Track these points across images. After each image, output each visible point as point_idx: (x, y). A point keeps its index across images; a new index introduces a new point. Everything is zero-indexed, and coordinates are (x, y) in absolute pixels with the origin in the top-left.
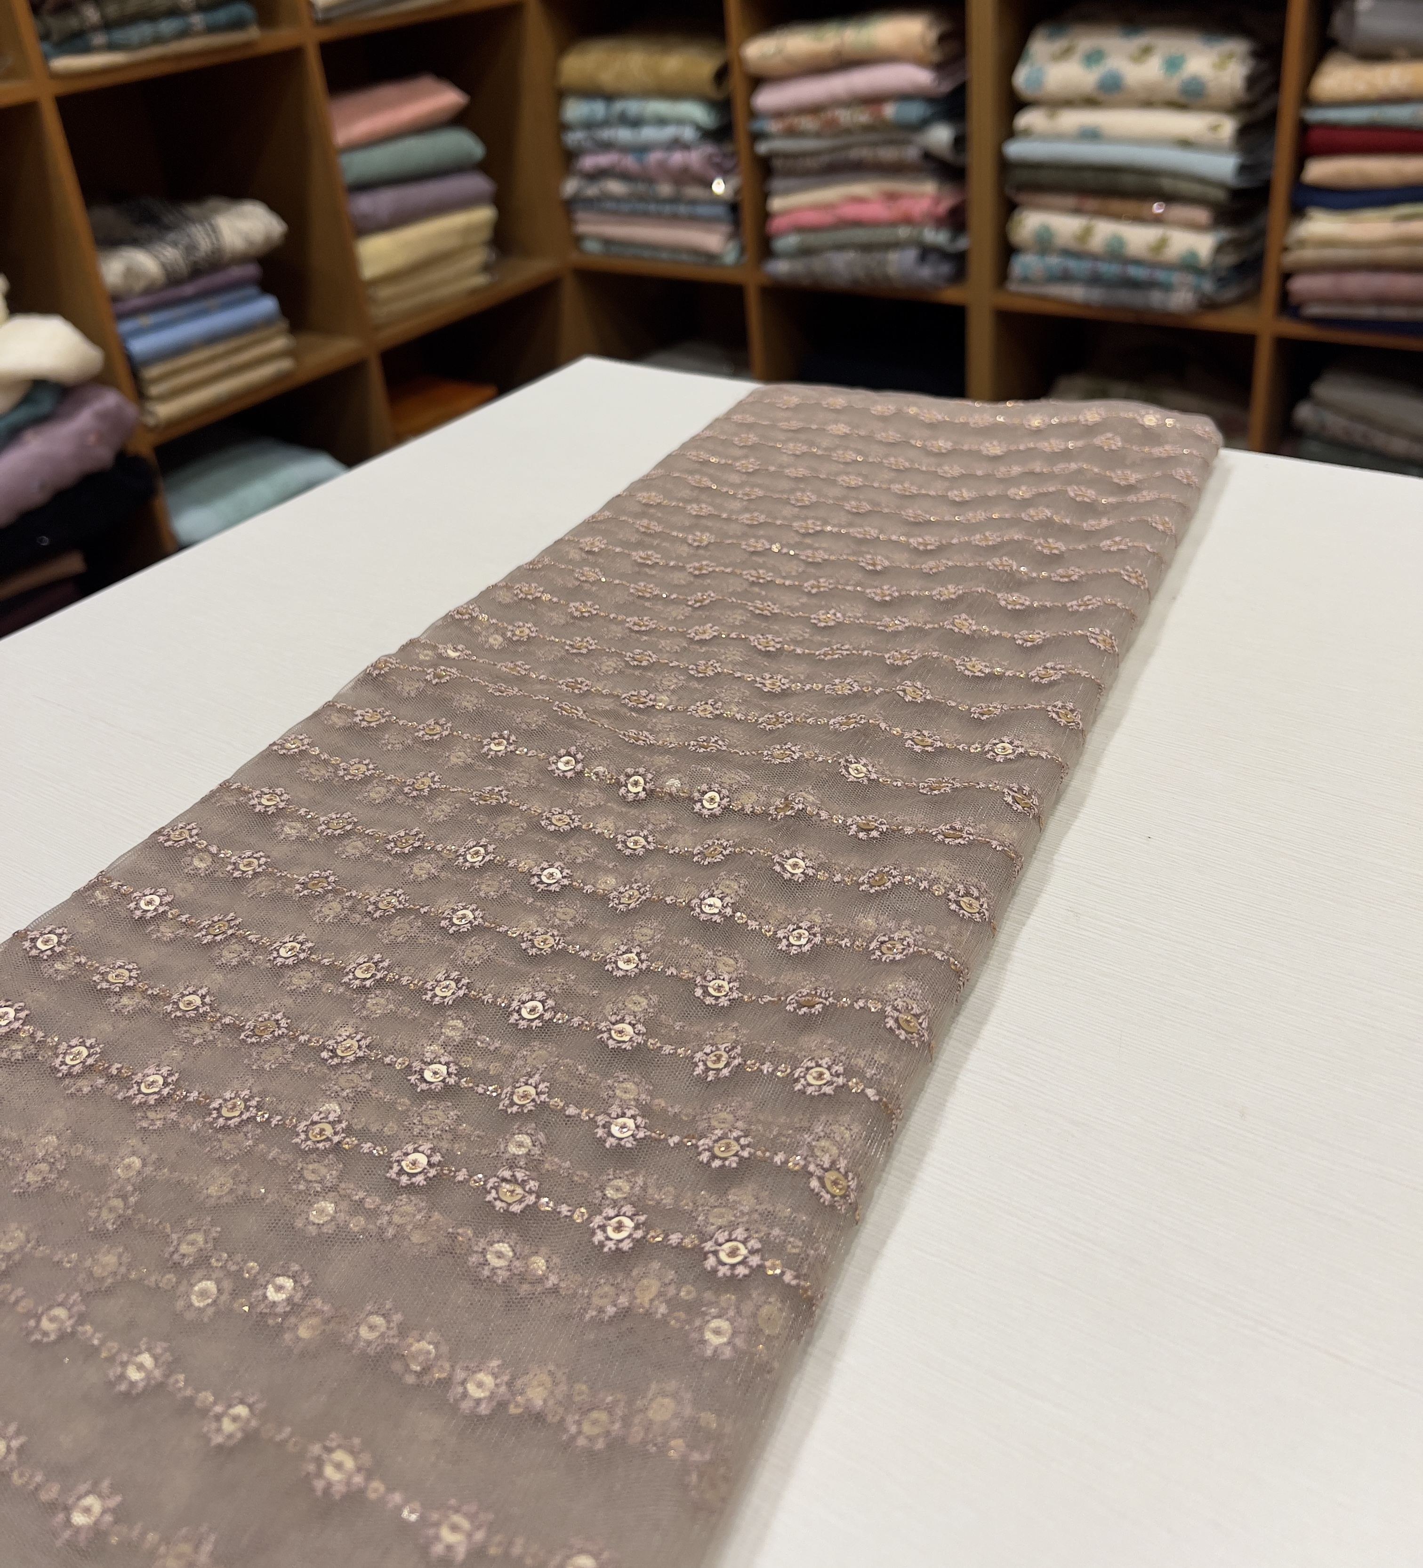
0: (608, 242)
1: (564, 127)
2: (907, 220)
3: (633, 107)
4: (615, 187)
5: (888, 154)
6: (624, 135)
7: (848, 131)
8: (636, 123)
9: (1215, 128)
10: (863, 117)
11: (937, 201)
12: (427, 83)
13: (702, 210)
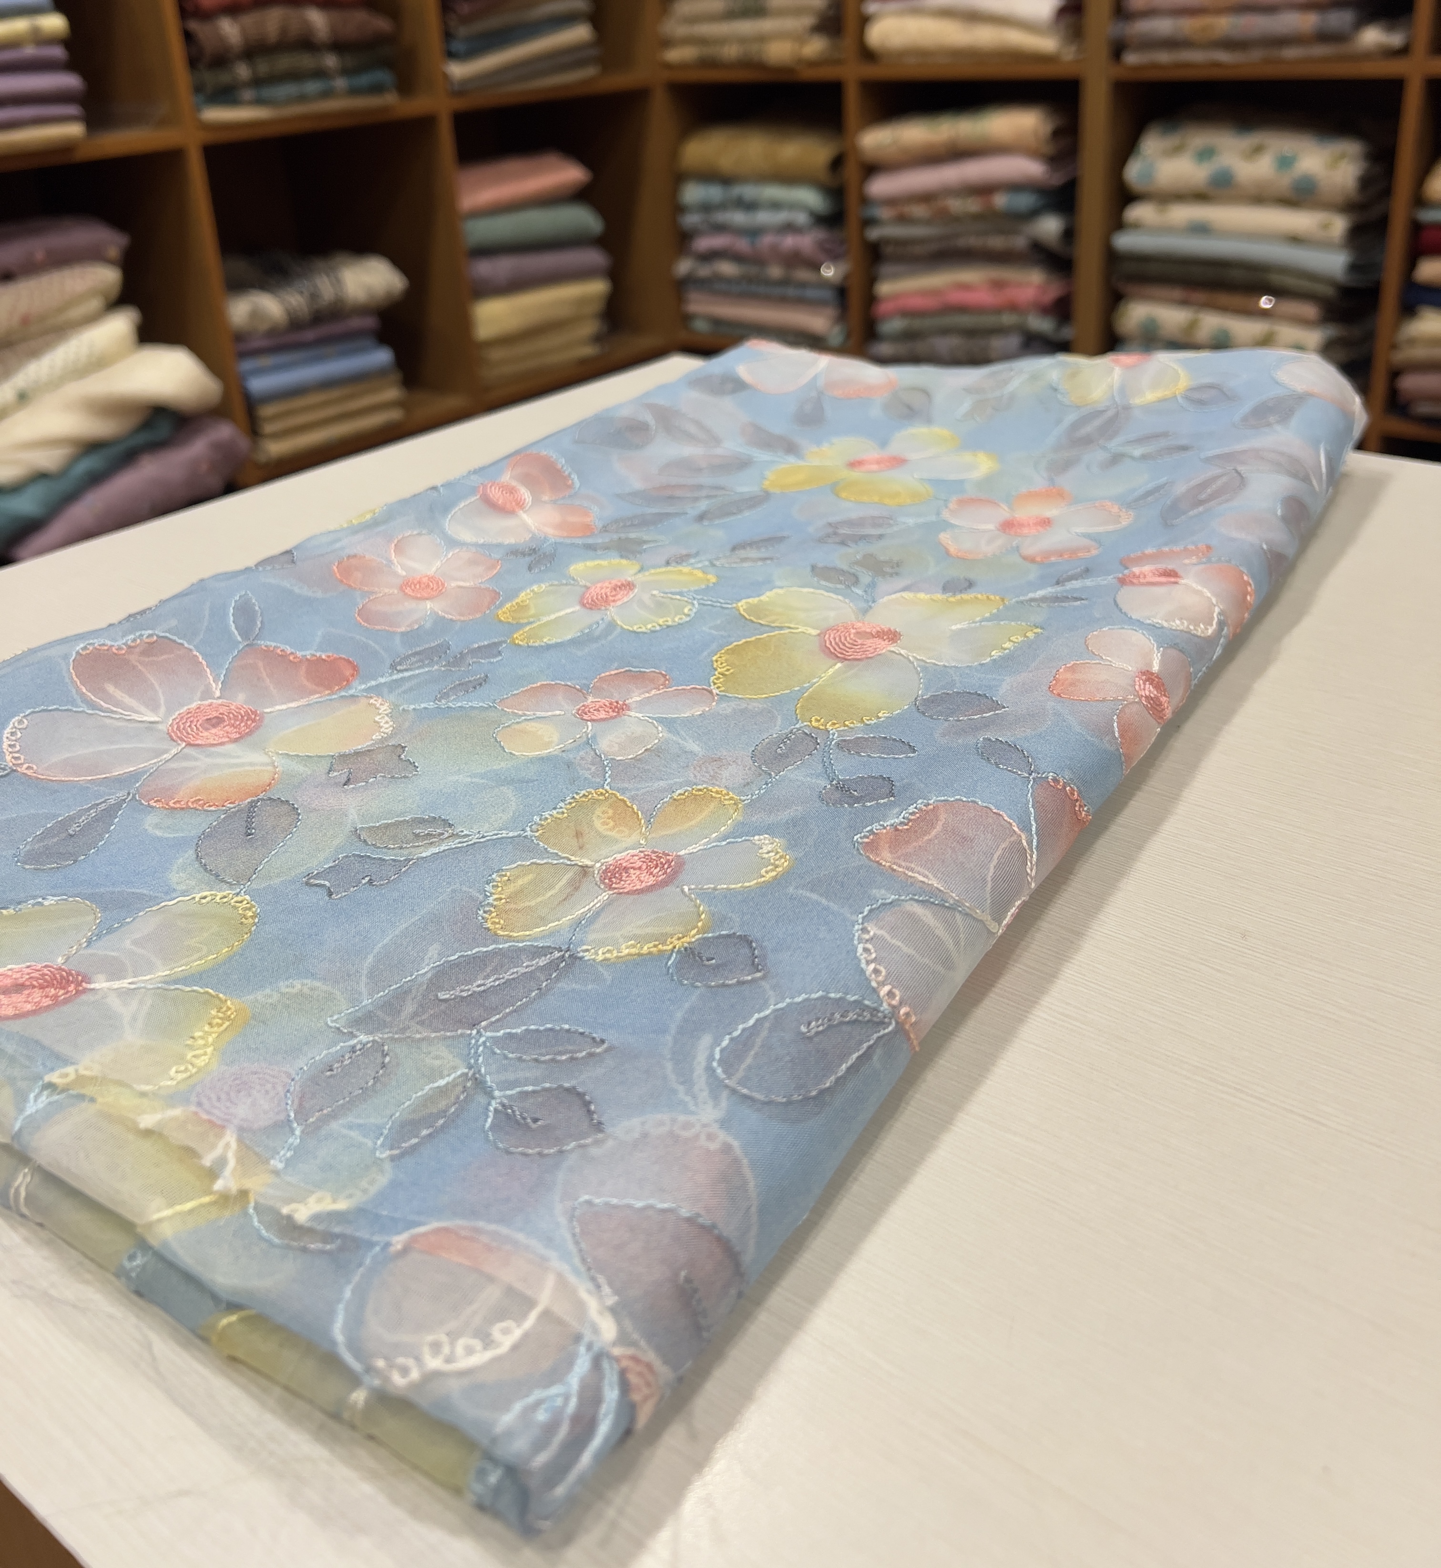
0: (716, 323)
1: (679, 209)
2: (1013, 307)
3: (749, 191)
4: (727, 268)
5: (997, 242)
6: (738, 218)
7: (958, 219)
8: (750, 206)
9: (1326, 226)
10: (973, 205)
11: (1043, 289)
12: (553, 159)
13: (810, 293)
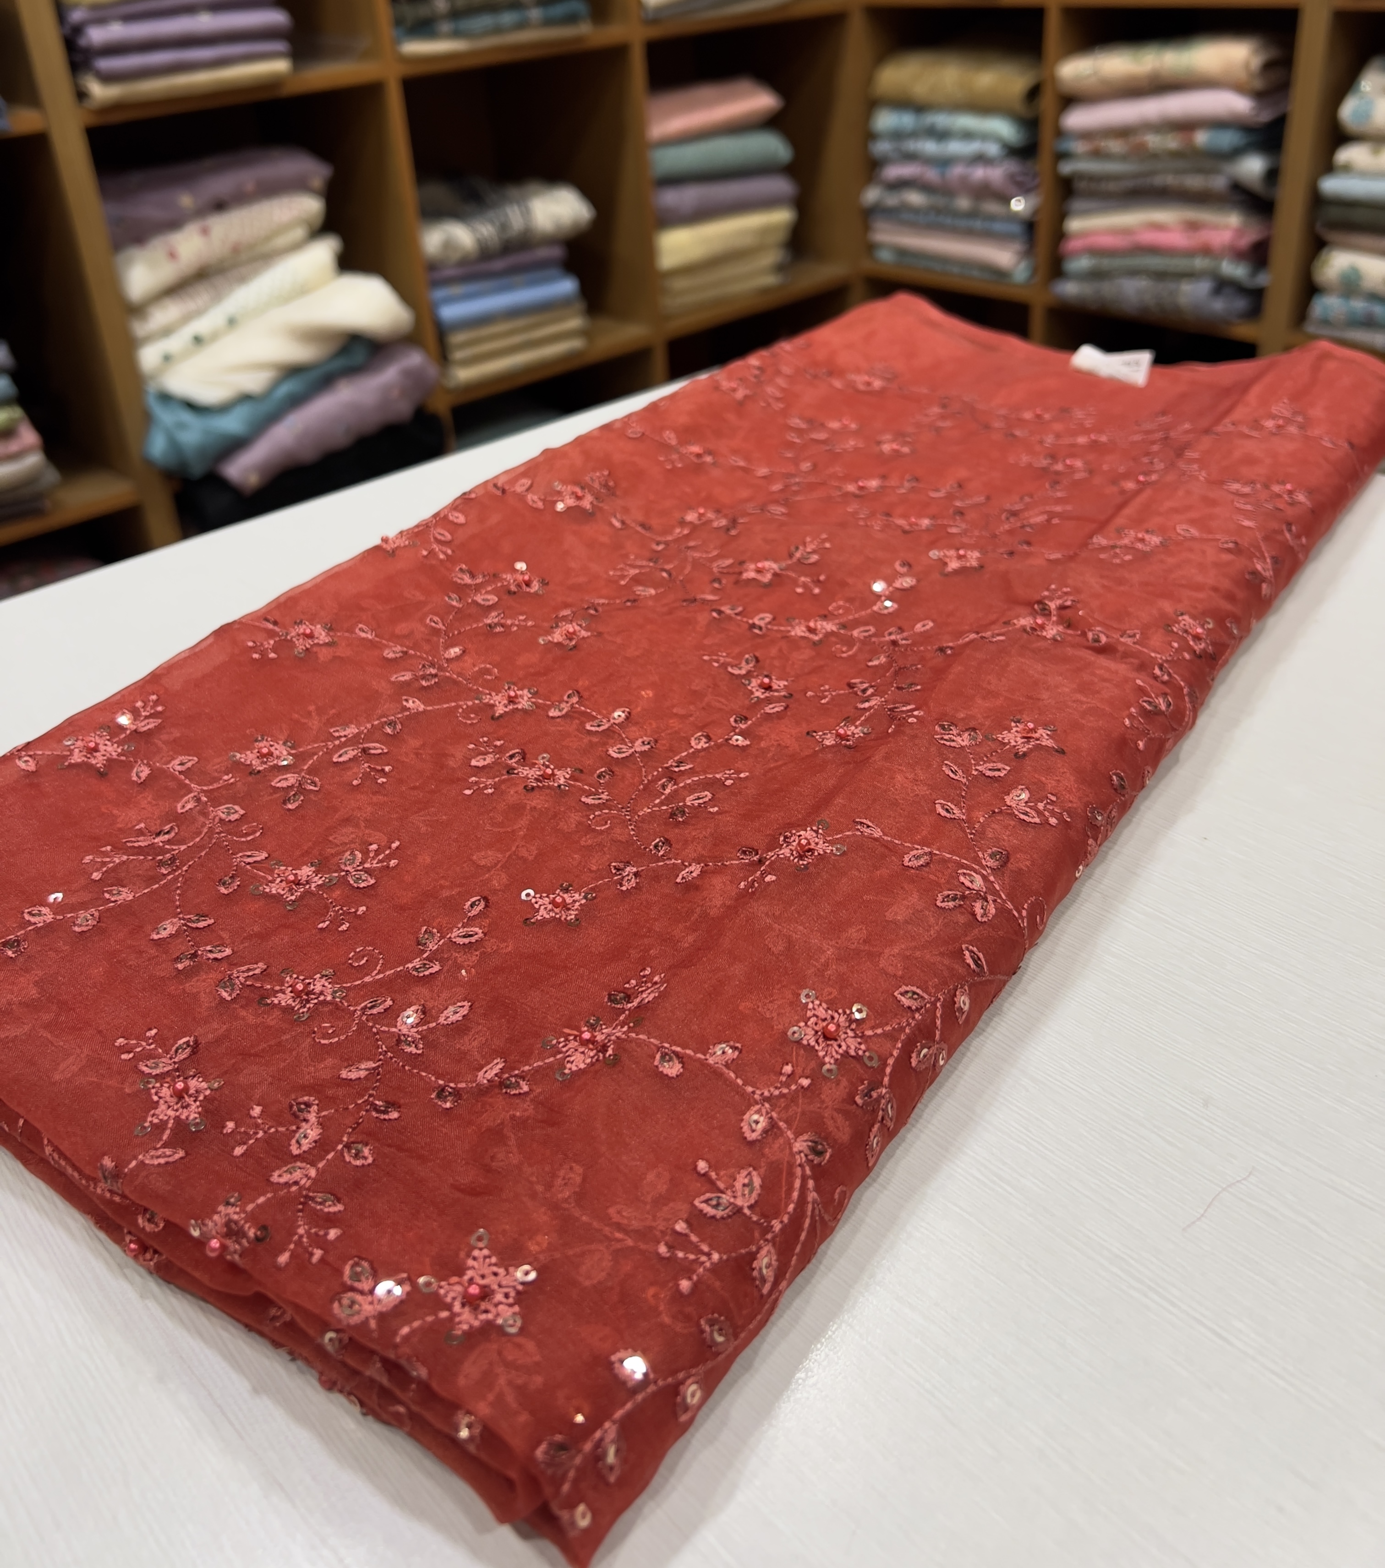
0: (902, 253)
1: (871, 136)
2: (1206, 251)
3: (941, 120)
4: (915, 198)
5: (1194, 182)
6: (929, 147)
7: (1155, 156)
8: (942, 135)
10: (1172, 142)
11: (1239, 232)
12: (745, 85)
13: (998, 227)
